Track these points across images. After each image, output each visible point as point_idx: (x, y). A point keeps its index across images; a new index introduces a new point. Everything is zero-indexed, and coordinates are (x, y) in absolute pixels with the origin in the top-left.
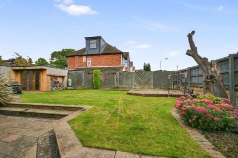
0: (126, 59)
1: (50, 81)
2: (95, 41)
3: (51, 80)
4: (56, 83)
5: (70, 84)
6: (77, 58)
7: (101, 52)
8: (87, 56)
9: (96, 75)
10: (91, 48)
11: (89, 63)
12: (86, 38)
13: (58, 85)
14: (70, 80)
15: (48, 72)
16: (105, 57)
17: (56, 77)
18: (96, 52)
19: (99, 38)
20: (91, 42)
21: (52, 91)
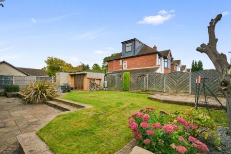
0: (165, 58)
1: (89, 83)
2: (130, 44)
3: (90, 81)
4: (94, 84)
5: (106, 86)
6: (115, 62)
7: (136, 54)
8: (123, 59)
9: (125, 78)
10: (127, 51)
11: (125, 65)
12: (122, 43)
13: (95, 86)
14: (106, 82)
15: (88, 76)
16: (140, 58)
17: (94, 79)
18: (131, 55)
19: (134, 40)
20: (127, 45)
21: (90, 91)
